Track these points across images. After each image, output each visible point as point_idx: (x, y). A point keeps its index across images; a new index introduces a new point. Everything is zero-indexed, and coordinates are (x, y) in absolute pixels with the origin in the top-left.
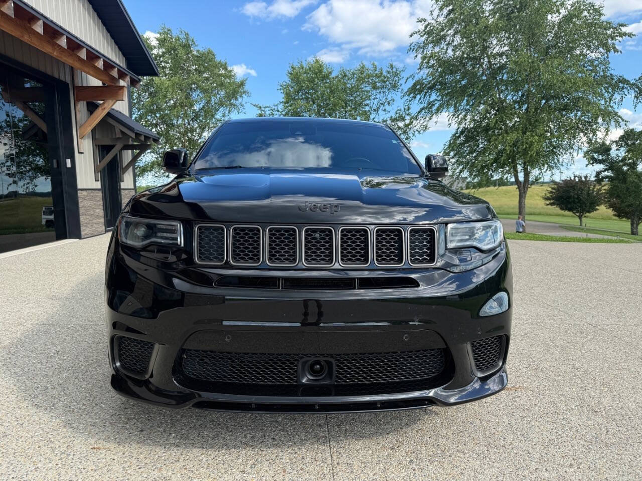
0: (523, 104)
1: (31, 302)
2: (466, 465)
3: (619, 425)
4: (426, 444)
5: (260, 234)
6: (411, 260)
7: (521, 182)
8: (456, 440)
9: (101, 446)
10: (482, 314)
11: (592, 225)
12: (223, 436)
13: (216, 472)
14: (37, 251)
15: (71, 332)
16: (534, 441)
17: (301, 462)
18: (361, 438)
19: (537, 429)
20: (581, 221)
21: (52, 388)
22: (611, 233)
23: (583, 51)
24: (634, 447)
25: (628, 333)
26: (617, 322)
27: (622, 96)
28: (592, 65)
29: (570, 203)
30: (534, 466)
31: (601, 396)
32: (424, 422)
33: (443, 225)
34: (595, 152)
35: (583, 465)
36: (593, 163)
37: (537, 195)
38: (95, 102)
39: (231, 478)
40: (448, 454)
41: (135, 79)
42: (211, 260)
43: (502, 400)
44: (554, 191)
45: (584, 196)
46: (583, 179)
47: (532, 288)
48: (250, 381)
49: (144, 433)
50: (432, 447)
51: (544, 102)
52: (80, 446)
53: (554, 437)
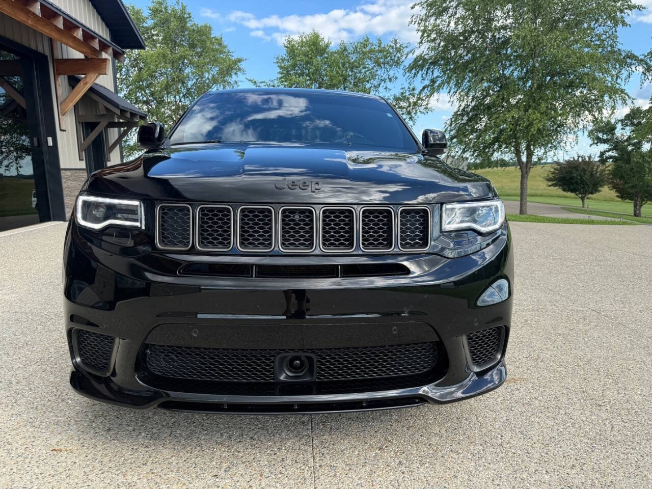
0: (527, 81)
1: (5, 288)
2: (460, 467)
3: (625, 421)
4: (417, 443)
5: (230, 215)
6: (401, 244)
7: (523, 162)
8: (449, 438)
9: (62, 447)
10: (479, 303)
11: (595, 207)
12: (197, 435)
13: (185, 476)
14: (18, 234)
15: (44, 320)
16: (534, 438)
17: (280, 464)
18: (347, 437)
19: (537, 426)
20: (583, 203)
21: (17, 383)
22: (615, 215)
23: (590, 25)
24: (641, 445)
25: (633, 320)
26: (622, 308)
27: (629, 73)
28: (599, 39)
29: (573, 184)
30: (533, 467)
31: (605, 388)
32: (416, 418)
33: (438, 205)
34: (600, 132)
35: (586, 465)
36: (597, 143)
37: (540, 176)
38: (76, 76)
39: (202, 484)
40: (440, 454)
41: (118, 51)
42: (175, 245)
43: (499, 393)
44: (557, 172)
45: (587, 177)
46: (587, 159)
47: (533, 272)
48: (222, 379)
49: (111, 433)
50: (424, 446)
51: (548, 78)
52: (39, 448)
53: (555, 434)
